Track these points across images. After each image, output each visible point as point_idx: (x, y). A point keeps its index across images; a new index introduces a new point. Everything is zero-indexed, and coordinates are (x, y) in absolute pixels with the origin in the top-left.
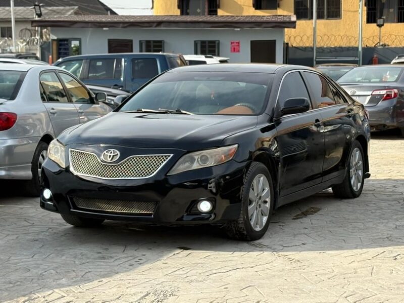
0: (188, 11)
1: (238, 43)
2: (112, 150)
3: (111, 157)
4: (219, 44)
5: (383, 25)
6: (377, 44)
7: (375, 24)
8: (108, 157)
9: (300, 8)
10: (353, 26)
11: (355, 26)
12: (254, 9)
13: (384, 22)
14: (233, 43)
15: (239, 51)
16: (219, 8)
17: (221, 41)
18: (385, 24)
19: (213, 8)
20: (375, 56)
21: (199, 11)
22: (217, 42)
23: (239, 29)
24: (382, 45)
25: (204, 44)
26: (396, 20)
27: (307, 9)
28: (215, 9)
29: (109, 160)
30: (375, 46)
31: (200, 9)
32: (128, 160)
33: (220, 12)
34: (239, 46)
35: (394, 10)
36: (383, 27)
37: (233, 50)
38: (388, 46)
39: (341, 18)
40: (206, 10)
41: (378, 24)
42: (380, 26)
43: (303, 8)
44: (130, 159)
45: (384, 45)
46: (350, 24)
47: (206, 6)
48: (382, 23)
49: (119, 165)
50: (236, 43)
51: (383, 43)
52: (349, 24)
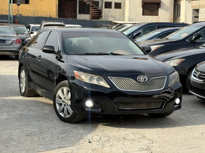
2: (142, 76)
3: (143, 79)
5: (20, 5)
6: (17, 14)
7: (16, 4)
11: (4, 5)
13: (21, 3)
18: (21, 5)
20: (16, 20)
24: (19, 15)
26: (24, 3)
30: (16, 15)
38: (22, 15)
41: (18, 4)
42: (18, 5)
44: (151, 80)
45: (20, 15)
46: (2, 3)
48: (19, 4)
49: (147, 84)
51: (20, 14)
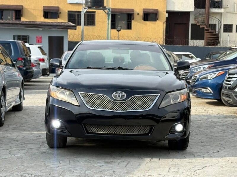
0: (2, 17)
1: (41, 37)
2: (119, 92)
3: (120, 96)
4: (29, 37)
7: (116, 30)
8: (118, 96)
9: (71, 18)
10: (102, 30)
12: (44, 18)
13: (121, 29)
14: (38, 37)
15: (41, 42)
16: (22, 16)
17: (30, 36)
18: (122, 30)
19: (18, 16)
21: (9, 17)
22: (28, 36)
23: (41, 29)
25: (19, 37)
26: (126, 28)
27: (75, 19)
28: (19, 17)
29: (118, 98)
31: (10, 17)
32: (131, 98)
33: (23, 19)
34: (41, 39)
35: (125, 22)
36: (120, 31)
37: (37, 41)
39: (95, 26)
40: (14, 17)
41: (118, 29)
42: (118, 31)
43: (73, 18)
44: (133, 97)
47: (14, 15)
49: (126, 102)
50: (40, 37)
52: (99, 29)
